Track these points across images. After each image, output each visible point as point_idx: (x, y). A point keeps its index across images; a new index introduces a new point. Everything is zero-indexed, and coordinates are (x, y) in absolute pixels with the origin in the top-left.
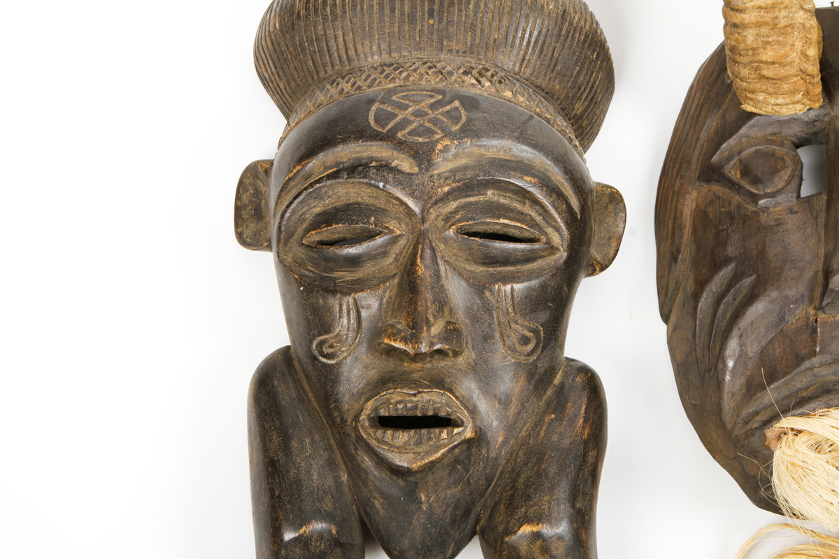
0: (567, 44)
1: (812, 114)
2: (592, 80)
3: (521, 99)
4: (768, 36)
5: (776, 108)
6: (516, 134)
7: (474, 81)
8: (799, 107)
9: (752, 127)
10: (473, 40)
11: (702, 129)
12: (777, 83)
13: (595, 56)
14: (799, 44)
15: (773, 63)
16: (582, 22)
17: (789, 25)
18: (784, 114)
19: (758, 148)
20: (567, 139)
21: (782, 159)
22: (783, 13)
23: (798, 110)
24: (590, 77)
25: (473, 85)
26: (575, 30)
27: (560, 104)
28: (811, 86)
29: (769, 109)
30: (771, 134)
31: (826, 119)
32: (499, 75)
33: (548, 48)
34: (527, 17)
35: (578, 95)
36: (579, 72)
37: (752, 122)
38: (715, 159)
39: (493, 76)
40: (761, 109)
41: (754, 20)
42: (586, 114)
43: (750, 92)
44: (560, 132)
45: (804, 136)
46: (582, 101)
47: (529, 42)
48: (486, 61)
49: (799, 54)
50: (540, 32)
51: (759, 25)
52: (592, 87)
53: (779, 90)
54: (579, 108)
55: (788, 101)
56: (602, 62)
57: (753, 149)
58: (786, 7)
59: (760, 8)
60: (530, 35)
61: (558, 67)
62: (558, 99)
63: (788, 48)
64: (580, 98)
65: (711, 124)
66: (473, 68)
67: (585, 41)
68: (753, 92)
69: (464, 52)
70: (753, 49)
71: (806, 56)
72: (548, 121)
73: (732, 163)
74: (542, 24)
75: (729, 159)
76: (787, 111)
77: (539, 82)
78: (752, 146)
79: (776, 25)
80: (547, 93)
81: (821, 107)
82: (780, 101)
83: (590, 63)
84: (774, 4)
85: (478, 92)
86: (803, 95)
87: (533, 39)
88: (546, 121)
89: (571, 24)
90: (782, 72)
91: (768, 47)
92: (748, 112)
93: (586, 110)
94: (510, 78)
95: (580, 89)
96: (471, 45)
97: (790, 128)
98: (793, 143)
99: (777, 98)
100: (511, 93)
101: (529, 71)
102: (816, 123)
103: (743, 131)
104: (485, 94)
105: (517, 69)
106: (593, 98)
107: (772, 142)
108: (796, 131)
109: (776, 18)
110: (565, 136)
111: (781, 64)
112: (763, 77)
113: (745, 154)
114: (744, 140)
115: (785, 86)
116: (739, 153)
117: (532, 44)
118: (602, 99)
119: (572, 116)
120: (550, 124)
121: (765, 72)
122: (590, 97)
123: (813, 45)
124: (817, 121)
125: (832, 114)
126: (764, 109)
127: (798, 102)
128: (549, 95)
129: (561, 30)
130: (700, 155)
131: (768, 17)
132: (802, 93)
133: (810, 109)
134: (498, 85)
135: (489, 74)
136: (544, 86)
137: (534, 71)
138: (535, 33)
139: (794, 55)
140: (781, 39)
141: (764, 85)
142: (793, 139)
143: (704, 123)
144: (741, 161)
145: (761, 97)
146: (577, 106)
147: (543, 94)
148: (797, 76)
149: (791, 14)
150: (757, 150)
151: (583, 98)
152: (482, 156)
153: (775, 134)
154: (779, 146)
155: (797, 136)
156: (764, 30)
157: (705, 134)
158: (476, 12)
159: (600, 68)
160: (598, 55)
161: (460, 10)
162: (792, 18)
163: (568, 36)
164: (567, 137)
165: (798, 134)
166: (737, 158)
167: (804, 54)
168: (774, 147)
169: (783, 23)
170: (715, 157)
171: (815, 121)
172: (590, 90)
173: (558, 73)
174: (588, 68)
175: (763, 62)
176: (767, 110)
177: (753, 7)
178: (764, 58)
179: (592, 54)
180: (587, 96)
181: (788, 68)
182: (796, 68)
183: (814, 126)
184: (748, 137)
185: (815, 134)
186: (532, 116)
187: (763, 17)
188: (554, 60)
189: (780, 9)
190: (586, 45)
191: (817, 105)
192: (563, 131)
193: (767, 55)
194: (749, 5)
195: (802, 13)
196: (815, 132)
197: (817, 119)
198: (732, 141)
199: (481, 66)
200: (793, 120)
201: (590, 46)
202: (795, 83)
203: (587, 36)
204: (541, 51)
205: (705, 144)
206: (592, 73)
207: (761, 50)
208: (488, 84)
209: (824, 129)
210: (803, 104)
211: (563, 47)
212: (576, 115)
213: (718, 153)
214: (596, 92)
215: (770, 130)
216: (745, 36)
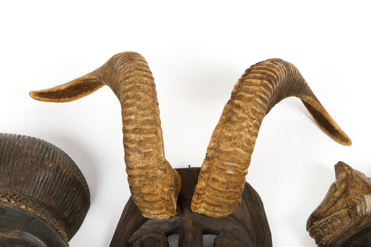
0: (59, 183)
1: (173, 220)
2: (73, 201)
3: (30, 209)
4: (145, 181)
5: (155, 216)
6: (22, 227)
7: (6, 200)
8: (165, 216)
9: (147, 225)
10: (10, 180)
11: (126, 226)
12: (152, 204)
13: (75, 189)
14: (160, 186)
15: (149, 194)
16: (68, 173)
17: (154, 176)
18: (159, 219)
19: (149, 235)
20: (54, 229)
21: (159, 241)
22: (151, 171)
23: (166, 216)
24: (72, 199)
25: (5, 202)
26: (63, 177)
27: (55, 212)
28: (168, 206)
29: (152, 216)
30: (156, 229)
31: (180, 222)
32: (21, 198)
33: (48, 185)
34: (37, 170)
35: (66, 208)
36: (66, 197)
37: (147, 222)
38: (130, 240)
39: (17, 198)
40: (149, 216)
41: (137, 173)
42: (71, 217)
43: (142, 208)
44: (50, 226)
45: (170, 230)
46: (68, 211)
47: (38, 182)
48: (16, 191)
49: (160, 190)
50: (44, 177)
51: (140, 176)
52: (74, 204)
53: (153, 207)
54: (66, 214)
55: (159, 212)
56: (80, 192)
57: (146, 236)
58: (152, 168)
59: (139, 168)
60: (39, 179)
61: (54, 194)
62: (54, 210)
63: (155, 187)
64: (66, 209)
65: (131, 223)
66: (7, 194)
67: (69, 182)
68: (143, 208)
69: (5, 186)
70: (139, 187)
71: (164, 191)
72: (44, 220)
73: (137, 242)
74: (45, 173)
75: (136, 240)
76: (161, 217)
77: (43, 201)
78: (146, 234)
79: (148, 176)
80: (47, 207)
81: (176, 216)
82: (155, 212)
83: (72, 193)
84: (146, 166)
85: (8, 205)
86: (166, 210)
87: (40, 181)
88: (43, 220)
89: (61, 173)
90: (153, 199)
91: (145, 186)
92: (145, 218)
93: (70, 215)
94: (27, 199)
95: (66, 205)
96: (9, 183)
97: (164, 225)
98: (165, 233)
99: (154, 211)
100: (25, 207)
101: (37, 196)
102: (176, 224)
103: (143, 226)
104: (11, 207)
105: (31, 195)
106: (74, 209)
107: (155, 232)
108: (166, 227)
109: (148, 173)
110: (53, 228)
111: (152, 195)
112: (145, 201)
113: (143, 238)
114: (143, 231)
115: (156, 205)
116: (140, 237)
117: (39, 183)
118: (80, 210)
119: (62, 218)
120: (45, 222)
121: (146, 199)
122: (73, 209)
123: (166, 186)
124: (176, 222)
125: (182, 219)
126: (150, 216)
127: (164, 213)
128: (48, 207)
129: (56, 176)
130: (125, 238)
131: (144, 172)
132: (165, 209)
133: (171, 217)
134: (18, 203)
135: (15, 197)
136: (46, 203)
137: (40, 196)
138: (42, 178)
139: (158, 190)
140: (151, 183)
141: (147, 204)
142: (165, 231)
143: (128, 223)
144: (141, 241)
145: (147, 211)
146: (65, 213)
147: (46, 207)
148: (161, 201)
149: (154, 171)
150: (149, 236)
151: (68, 209)
152: (3, 237)
153: (157, 228)
154: (158, 234)
155: (167, 230)
156: (143, 179)
157: (128, 228)
158: (12, 167)
159: (78, 195)
160: (77, 189)
161: (4, 166)
162: (155, 173)
163: (59, 180)
164: (54, 228)
165: (168, 229)
166: (139, 240)
167: (162, 190)
168: (156, 235)
169: (151, 175)
170: (130, 239)
171: (174, 223)
172: (72, 206)
173: (54, 197)
174: (71, 195)
175: (143, 194)
176: (152, 217)
177: (137, 167)
178: (144, 192)
179: (74, 188)
180: (71, 208)
181: (156, 197)
182: (160, 197)
183: (175, 225)
184: (145, 229)
185: (175, 229)
186: (34, 218)
187: (141, 172)
188: (51, 191)
189: (149, 169)
190: (70, 184)
191: (173, 215)
192: (53, 225)
193: (145, 190)
194: (135, 166)
195: (160, 171)
196: (176, 228)
197: (175, 222)
198: (138, 232)
199: (12, 193)
200: (165, 221)
201: (72, 184)
202: (160, 204)
203: (70, 179)
204: (44, 187)
205: (128, 233)
206: (73, 197)
207: (142, 188)
208: (13, 202)
209: (179, 226)
210: (167, 214)
211: (57, 184)
212: (64, 217)
213: (131, 237)
214: (76, 206)
215: (155, 226)
216: (135, 181)
